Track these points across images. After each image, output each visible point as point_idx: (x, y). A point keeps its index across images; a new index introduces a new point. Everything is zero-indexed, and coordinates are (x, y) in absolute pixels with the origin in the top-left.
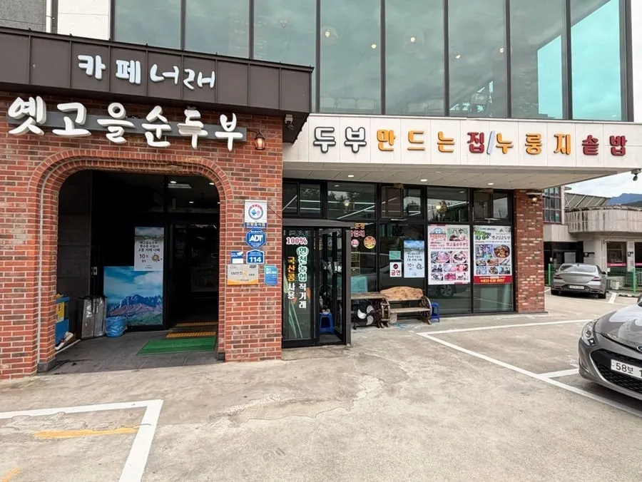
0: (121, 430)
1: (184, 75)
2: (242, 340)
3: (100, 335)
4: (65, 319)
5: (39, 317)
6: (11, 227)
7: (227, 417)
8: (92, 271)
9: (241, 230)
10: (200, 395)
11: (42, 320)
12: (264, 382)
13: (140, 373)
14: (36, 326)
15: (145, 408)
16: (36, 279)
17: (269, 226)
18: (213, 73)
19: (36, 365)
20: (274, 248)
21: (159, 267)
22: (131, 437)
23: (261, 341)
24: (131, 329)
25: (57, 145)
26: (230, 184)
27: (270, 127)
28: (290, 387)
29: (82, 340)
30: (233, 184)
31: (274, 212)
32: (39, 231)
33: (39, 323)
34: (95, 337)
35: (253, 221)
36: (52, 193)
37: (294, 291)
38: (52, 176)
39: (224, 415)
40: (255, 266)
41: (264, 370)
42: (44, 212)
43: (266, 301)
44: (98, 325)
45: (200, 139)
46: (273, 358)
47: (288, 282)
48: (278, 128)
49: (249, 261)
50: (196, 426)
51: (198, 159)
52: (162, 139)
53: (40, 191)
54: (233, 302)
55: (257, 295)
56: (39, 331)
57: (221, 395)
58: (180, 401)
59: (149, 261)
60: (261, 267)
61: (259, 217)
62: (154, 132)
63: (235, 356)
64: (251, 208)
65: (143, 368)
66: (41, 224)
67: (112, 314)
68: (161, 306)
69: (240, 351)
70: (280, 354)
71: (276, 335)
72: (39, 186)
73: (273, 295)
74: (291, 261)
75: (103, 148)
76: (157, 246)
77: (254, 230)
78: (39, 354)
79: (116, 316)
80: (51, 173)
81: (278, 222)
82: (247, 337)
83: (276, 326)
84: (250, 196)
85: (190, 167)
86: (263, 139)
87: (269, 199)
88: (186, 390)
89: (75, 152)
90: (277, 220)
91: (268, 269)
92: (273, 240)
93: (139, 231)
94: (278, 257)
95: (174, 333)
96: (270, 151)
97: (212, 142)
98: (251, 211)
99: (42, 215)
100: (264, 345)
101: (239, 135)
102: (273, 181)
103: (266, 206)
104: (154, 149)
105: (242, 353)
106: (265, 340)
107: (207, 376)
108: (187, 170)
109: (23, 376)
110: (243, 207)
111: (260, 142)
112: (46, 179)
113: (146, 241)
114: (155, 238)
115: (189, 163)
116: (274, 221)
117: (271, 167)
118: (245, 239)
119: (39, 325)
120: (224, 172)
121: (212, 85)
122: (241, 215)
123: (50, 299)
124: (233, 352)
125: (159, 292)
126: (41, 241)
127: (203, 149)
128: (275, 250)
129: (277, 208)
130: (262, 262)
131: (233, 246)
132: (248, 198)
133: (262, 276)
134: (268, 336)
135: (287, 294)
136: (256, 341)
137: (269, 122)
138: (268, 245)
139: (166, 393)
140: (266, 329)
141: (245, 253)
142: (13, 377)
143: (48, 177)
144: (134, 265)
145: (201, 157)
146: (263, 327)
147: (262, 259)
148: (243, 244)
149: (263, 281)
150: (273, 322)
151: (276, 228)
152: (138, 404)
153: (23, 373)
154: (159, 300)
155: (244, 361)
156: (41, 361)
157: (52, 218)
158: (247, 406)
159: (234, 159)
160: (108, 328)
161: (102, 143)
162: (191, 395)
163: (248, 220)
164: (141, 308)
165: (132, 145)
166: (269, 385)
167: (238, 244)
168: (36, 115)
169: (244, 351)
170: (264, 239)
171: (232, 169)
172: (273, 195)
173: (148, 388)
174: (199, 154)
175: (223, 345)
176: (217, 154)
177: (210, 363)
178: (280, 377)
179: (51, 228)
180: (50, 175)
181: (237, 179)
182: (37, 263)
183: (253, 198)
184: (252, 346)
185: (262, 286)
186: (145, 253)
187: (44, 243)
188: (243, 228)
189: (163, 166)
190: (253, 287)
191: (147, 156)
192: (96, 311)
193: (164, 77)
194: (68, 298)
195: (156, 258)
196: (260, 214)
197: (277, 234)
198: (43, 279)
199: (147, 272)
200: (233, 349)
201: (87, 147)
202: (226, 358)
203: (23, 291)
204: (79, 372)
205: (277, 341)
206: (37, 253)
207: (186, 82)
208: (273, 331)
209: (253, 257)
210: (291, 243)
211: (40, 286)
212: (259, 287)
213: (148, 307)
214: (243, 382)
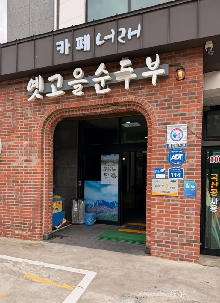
0: (65, 286)
1: (118, 33)
2: (164, 241)
3: (82, 223)
4: (62, 211)
5: (44, 208)
6: (31, 155)
7: (135, 299)
8: (78, 183)
9: (163, 151)
10: (122, 276)
11: (45, 209)
12: (176, 279)
13: (92, 251)
14: (42, 212)
15: (84, 275)
16: (42, 185)
17: (189, 146)
18: (139, 25)
19: (42, 235)
20: (193, 166)
21: (115, 181)
22: (68, 292)
23: (181, 244)
24: (98, 222)
25: (49, 104)
26: (155, 114)
27: (190, 58)
28: (198, 289)
29: (72, 224)
30: (157, 113)
31: (194, 134)
32: (43, 157)
33: (44, 211)
34: (79, 224)
35: (173, 142)
36: (49, 134)
37: (217, 205)
38: (49, 124)
39: (133, 296)
40: (175, 181)
41: (181, 269)
42: (46, 146)
43: (185, 211)
44: (80, 217)
45: (132, 82)
46: (192, 261)
47: (211, 197)
48: (199, 57)
49: (170, 176)
50: (110, 298)
51: (131, 98)
52: (106, 87)
53: (43, 133)
54: (156, 209)
55: (177, 205)
56: (44, 215)
57: (137, 280)
58: (108, 277)
59: (110, 178)
60: (181, 182)
61: (179, 138)
62: (100, 83)
63: (158, 253)
64: (172, 131)
65: (94, 248)
66: (44, 153)
67: (89, 211)
68: (117, 208)
69: (162, 250)
70: (198, 258)
71: (194, 242)
72: (43, 130)
73: (192, 206)
74: (214, 178)
75: (72, 101)
76: (114, 168)
77: (175, 150)
78: (44, 229)
79: (91, 212)
80: (48, 122)
81: (197, 142)
82: (168, 239)
83: (195, 234)
84: (172, 122)
85: (126, 105)
86: (183, 70)
87: (189, 122)
88: (115, 270)
89: (58, 106)
90: (197, 140)
91: (187, 184)
92: (193, 158)
93: (104, 158)
94: (197, 173)
95: (124, 228)
96: (191, 80)
97: (142, 82)
98: (173, 134)
99: (45, 148)
100: (183, 248)
101: (162, 71)
102: (193, 106)
103: (186, 129)
104: (101, 96)
105: (164, 251)
106: (184, 244)
107: (133, 264)
108: (124, 108)
109: (35, 240)
110: (166, 131)
111: (180, 73)
112: (46, 126)
113: (108, 164)
114: (113, 162)
115: (125, 102)
116: (193, 142)
117: (191, 94)
118: (166, 158)
119: (44, 212)
120: (150, 104)
121: (138, 36)
122: (164, 138)
123: (49, 197)
124: (156, 249)
125: (115, 199)
126: (44, 163)
127: (135, 89)
128: (195, 167)
129: (196, 130)
130: (182, 177)
131: (157, 164)
132: (170, 124)
133: (181, 189)
134: (187, 241)
135: (210, 207)
136: (176, 244)
137: (190, 54)
138: (188, 163)
139: (101, 268)
140: (185, 235)
141: (166, 170)
142: (32, 240)
143: (47, 125)
144: (100, 180)
145: (132, 96)
146: (183, 233)
147: (182, 175)
148: (165, 162)
149: (182, 193)
150: (192, 230)
151: (195, 148)
152: (82, 272)
153: (36, 239)
154: (116, 205)
155: (165, 258)
156: (45, 233)
157: (49, 149)
158: (153, 295)
159: (158, 92)
160: (85, 219)
161: (72, 98)
162: (116, 274)
163: (170, 142)
164: (105, 208)
165: (88, 96)
166: (180, 282)
167: (160, 162)
168: (39, 87)
169: (166, 250)
170: (184, 157)
171: (157, 101)
172: (193, 118)
173: (92, 262)
174: (131, 94)
175: (149, 242)
176: (145, 91)
177: (139, 254)
178: (193, 278)
179: (49, 155)
180: (47, 123)
181: (161, 109)
182: (42, 176)
183: (174, 123)
184: (172, 247)
185: (181, 198)
186: (107, 172)
187: (46, 164)
188: (165, 149)
189: (108, 107)
190: (174, 198)
191: (97, 101)
192: (79, 208)
193: (105, 40)
194: (64, 199)
195: (113, 176)
196: (181, 136)
197: (197, 153)
198: (46, 185)
199: (108, 185)
200: (156, 246)
201: (64, 102)
202: (151, 253)
203: (36, 191)
204: (61, 243)
205: (196, 247)
206: (42, 170)
207: (119, 39)
208: (192, 237)
209: (174, 173)
210: (214, 162)
211: (44, 189)
212: (179, 199)
213: (109, 209)
214: (158, 275)
